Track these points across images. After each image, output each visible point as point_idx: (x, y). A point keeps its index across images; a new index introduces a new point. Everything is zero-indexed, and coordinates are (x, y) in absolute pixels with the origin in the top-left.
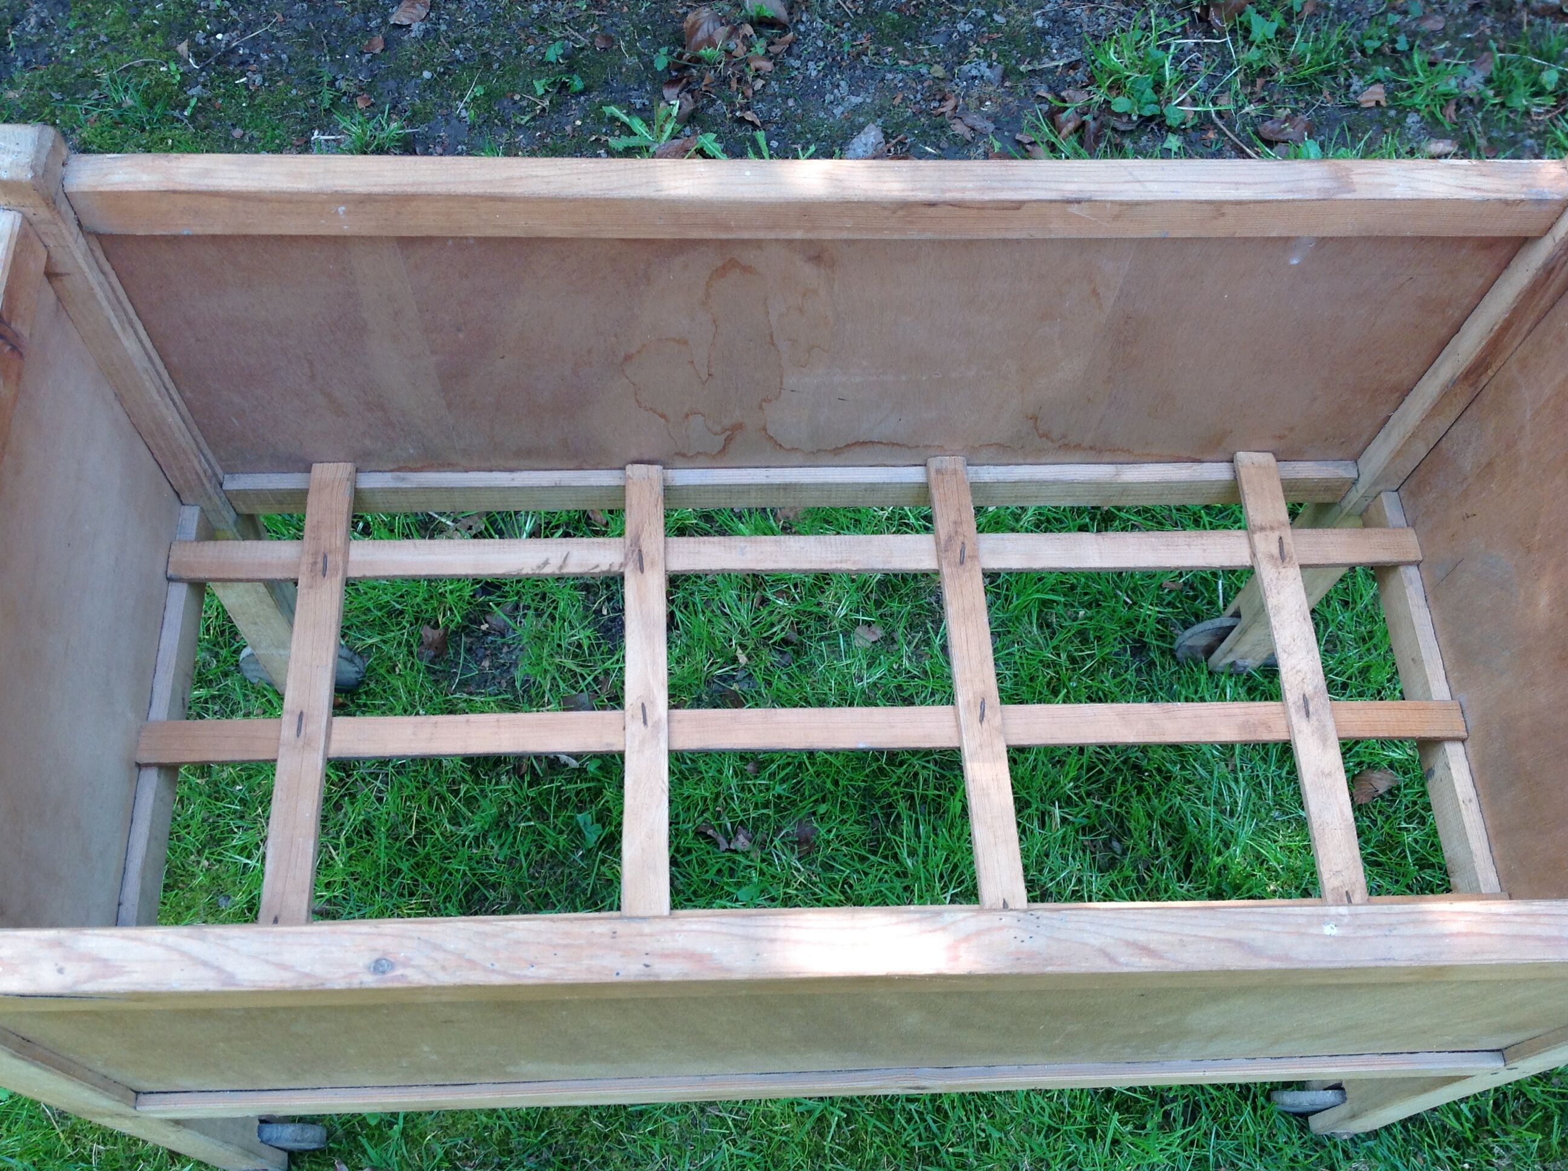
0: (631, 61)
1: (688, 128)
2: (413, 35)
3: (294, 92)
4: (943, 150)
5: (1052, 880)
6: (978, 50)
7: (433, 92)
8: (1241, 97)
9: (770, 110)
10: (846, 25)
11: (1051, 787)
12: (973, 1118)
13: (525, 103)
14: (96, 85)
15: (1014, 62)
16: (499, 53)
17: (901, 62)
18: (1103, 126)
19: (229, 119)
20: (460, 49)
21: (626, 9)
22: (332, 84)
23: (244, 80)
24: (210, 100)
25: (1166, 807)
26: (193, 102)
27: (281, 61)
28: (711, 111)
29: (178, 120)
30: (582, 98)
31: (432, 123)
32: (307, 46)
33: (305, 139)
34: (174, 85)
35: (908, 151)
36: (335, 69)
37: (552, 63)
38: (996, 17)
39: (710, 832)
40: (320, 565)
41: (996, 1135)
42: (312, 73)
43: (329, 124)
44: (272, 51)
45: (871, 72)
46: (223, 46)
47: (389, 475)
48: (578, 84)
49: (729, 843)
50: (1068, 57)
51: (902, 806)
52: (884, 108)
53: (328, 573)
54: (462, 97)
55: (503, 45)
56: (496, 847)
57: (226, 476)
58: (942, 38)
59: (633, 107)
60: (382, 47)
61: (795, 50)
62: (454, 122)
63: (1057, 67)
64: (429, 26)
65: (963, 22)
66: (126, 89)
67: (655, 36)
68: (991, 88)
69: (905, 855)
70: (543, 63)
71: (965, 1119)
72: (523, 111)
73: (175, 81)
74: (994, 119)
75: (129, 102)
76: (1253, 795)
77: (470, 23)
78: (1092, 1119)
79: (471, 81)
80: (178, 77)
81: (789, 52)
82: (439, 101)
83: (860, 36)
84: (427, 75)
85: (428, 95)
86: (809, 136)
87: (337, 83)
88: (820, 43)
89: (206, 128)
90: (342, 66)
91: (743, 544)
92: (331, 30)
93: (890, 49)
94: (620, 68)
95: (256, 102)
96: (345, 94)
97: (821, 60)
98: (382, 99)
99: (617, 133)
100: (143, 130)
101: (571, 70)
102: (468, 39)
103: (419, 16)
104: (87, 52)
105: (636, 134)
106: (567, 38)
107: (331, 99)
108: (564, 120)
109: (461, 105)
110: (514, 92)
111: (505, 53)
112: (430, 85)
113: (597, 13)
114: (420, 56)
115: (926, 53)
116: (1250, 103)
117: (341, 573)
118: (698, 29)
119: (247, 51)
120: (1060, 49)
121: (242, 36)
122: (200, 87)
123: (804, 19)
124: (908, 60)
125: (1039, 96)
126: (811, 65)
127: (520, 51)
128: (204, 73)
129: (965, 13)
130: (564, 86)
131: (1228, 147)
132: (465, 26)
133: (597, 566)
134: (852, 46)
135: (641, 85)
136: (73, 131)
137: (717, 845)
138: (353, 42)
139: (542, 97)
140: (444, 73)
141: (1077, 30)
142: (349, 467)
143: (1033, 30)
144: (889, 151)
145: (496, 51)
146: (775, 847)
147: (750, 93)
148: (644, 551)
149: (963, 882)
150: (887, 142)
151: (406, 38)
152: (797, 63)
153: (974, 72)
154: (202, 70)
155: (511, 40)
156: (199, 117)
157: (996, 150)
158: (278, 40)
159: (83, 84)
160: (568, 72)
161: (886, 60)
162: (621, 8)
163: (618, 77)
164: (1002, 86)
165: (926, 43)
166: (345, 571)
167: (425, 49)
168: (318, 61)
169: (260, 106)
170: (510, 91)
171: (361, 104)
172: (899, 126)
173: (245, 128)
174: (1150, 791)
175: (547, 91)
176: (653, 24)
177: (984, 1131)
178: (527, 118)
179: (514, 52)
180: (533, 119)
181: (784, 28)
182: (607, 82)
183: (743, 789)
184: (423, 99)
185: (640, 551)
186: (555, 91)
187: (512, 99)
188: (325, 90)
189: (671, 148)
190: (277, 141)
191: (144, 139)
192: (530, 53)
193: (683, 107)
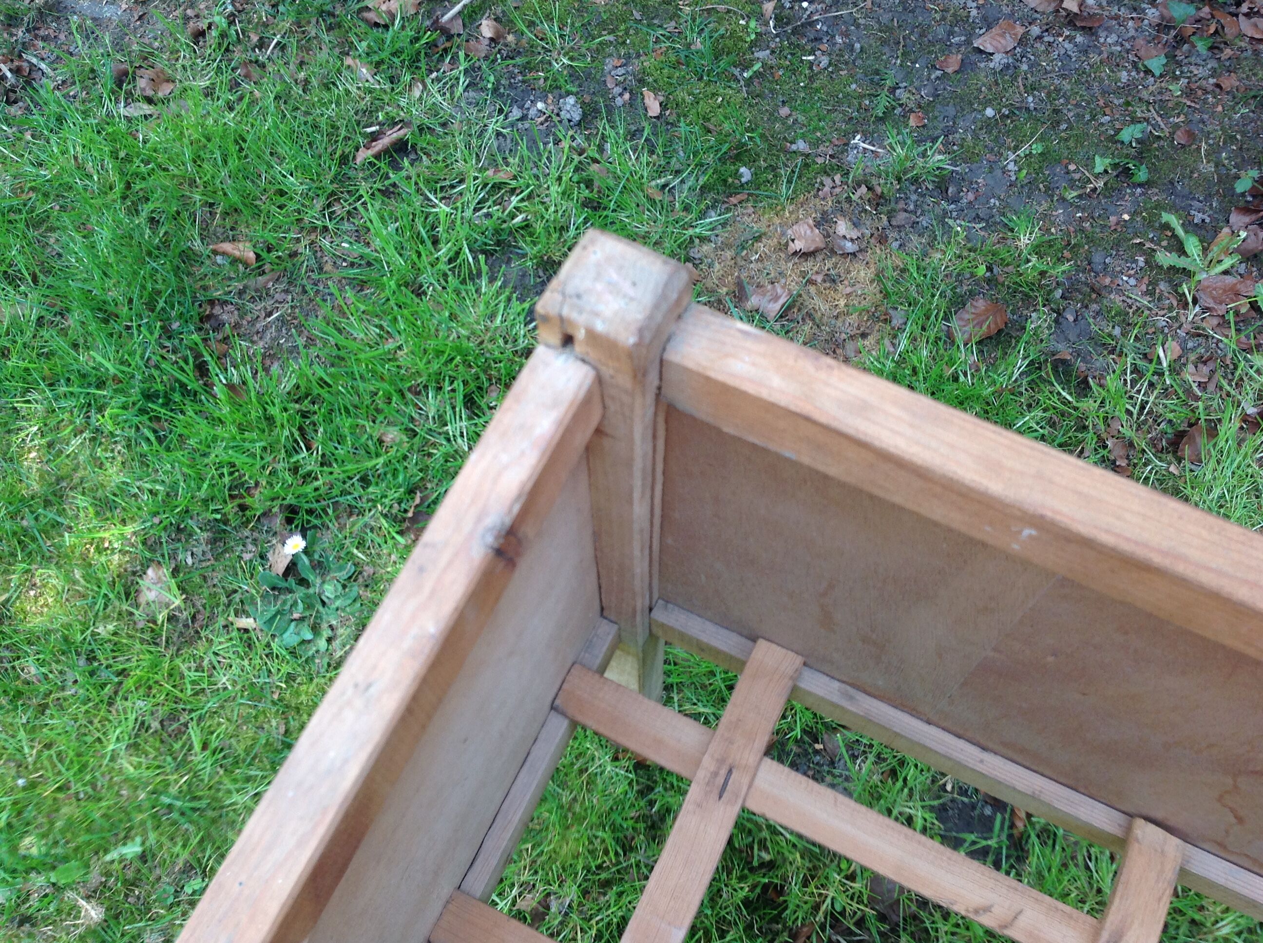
0: (1207, 167)
1: (1243, 265)
2: (992, 65)
3: (854, 86)
7: (989, 132)
13: (1077, 176)
14: (675, 16)
16: (1072, 114)
19: (783, 94)
20: (1034, 96)
21: (1220, 108)
22: (893, 90)
23: (811, 58)
24: (772, 68)
26: (757, 67)
27: (852, 50)
29: (736, 79)
30: (1139, 190)
31: (974, 166)
32: (884, 42)
33: (845, 141)
34: (746, 42)
36: (900, 76)
37: (1122, 143)
40: (720, 780)
42: (877, 72)
43: (874, 132)
44: (848, 36)
46: (805, 16)
47: (836, 685)
48: (1142, 175)
53: (725, 795)
54: (1016, 148)
55: (1078, 105)
57: (661, 602)
59: (1189, 218)
60: (956, 68)
62: (999, 173)
64: (1011, 60)
66: (701, 31)
67: (1241, 149)
70: (1113, 139)
72: (1072, 184)
73: (748, 39)
75: (698, 45)
77: (1053, 71)
79: (1032, 135)
80: (753, 36)
82: (992, 144)
84: (990, 112)
85: (983, 134)
87: (898, 91)
89: (757, 96)
90: (909, 74)
92: (912, 33)
94: (1192, 172)
95: (814, 85)
96: (901, 105)
98: (936, 123)
99: (1164, 243)
100: (701, 78)
101: (1140, 157)
102: (1045, 87)
103: (1005, 48)
105: (1187, 256)
106: (1147, 120)
107: (886, 107)
108: (1112, 209)
109: (1012, 157)
110: (1071, 161)
111: (1077, 115)
112: (989, 125)
113: (1189, 103)
114: (990, 89)
119: (825, 29)
121: (826, 11)
122: (768, 52)
127: (1093, 118)
128: (778, 40)
130: (1126, 172)
132: (1046, 73)
135: (1209, 197)
136: (638, 56)
138: (929, 52)
139: (1097, 176)
140: (1008, 117)
142: (799, 660)
145: (1069, 110)
151: (982, 65)
154: (777, 35)
155: (1088, 103)
156: (756, 82)
158: (858, 26)
160: (1136, 158)
162: (1214, 106)
163: (1186, 181)
166: (744, 800)
167: (997, 84)
168: (888, 61)
169: (817, 90)
170: (1067, 158)
171: (912, 122)
173: (793, 109)
175: (1106, 171)
176: (1243, 134)
178: (1075, 194)
179: (1087, 117)
180: (1080, 197)
182: (1171, 183)
184: (976, 137)
186: (1115, 173)
187: (1066, 167)
188: (883, 95)
189: (1219, 284)
190: (819, 134)
191: (698, 88)
192: (1102, 124)
193: (1249, 241)
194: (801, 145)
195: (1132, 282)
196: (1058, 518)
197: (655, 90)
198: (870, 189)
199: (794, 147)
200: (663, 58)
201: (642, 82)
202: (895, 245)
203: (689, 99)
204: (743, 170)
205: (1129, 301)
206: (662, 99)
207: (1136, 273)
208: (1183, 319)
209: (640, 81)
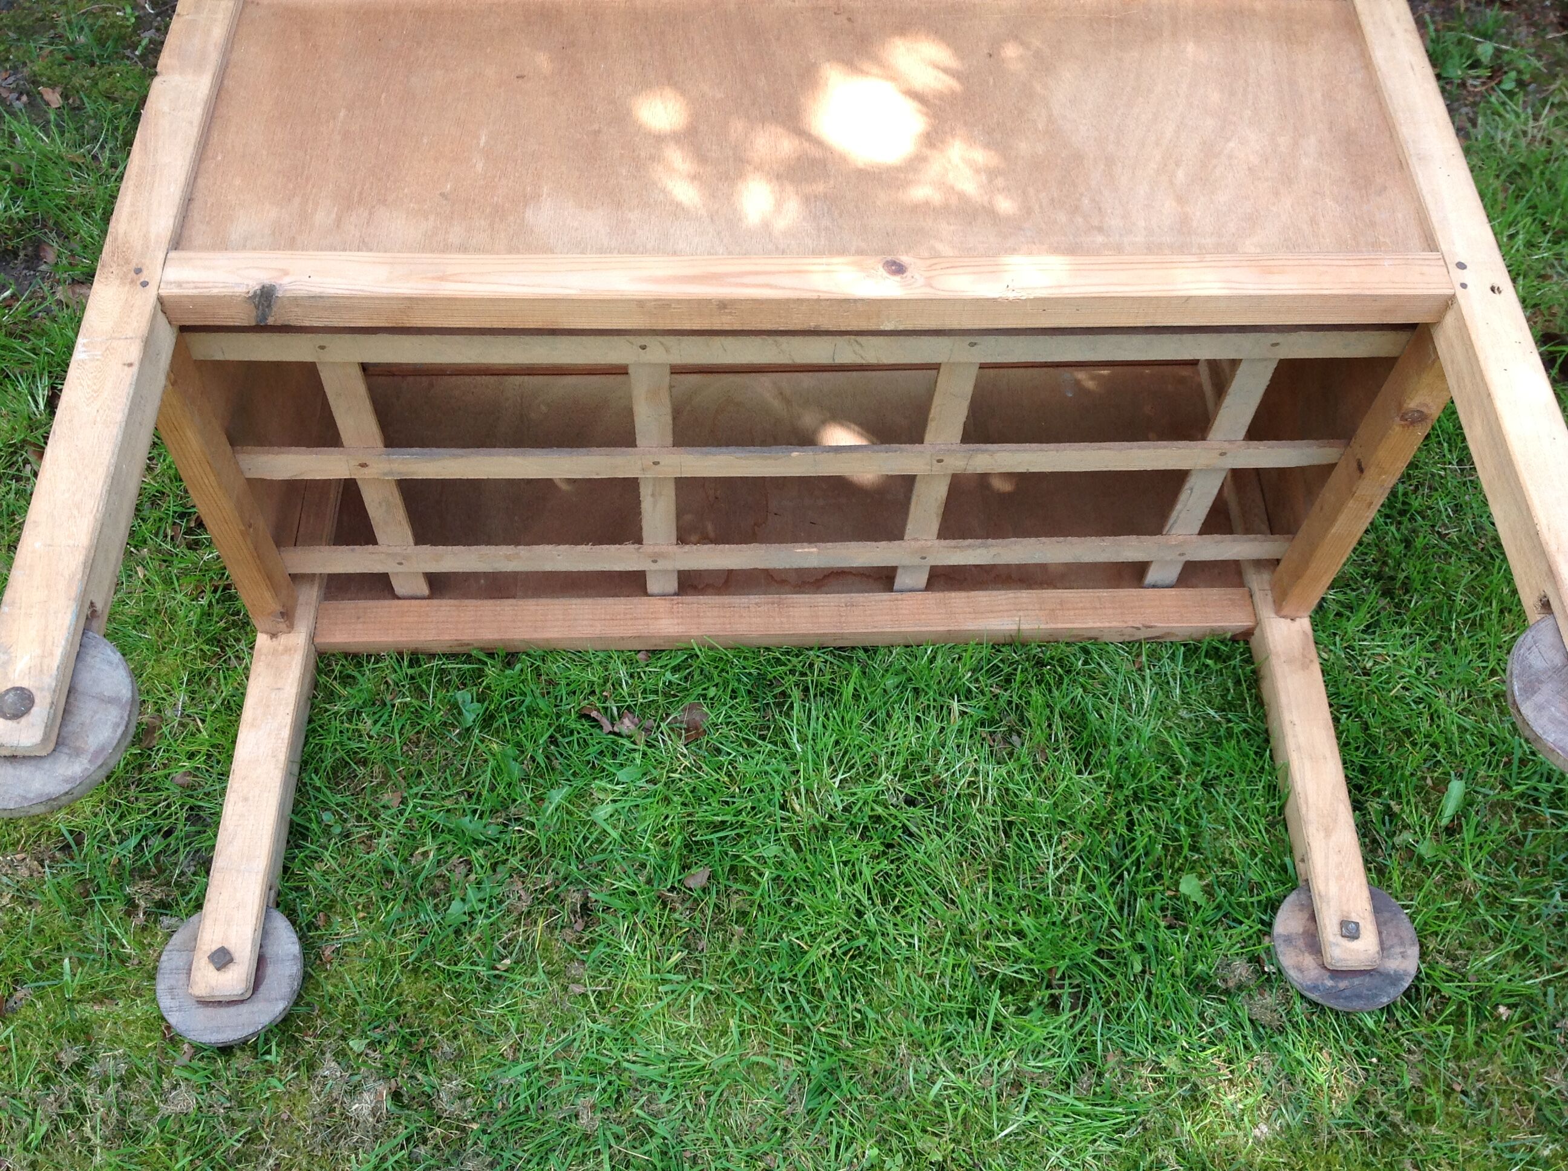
5: (947, 770)
11: (950, 680)
12: (848, 999)
14: (54, 27)
25: (1069, 699)
26: (145, 43)
29: (128, 58)
34: (128, 27)
39: (594, 714)
41: (871, 1015)
49: (613, 725)
51: (796, 694)
56: (369, 722)
66: (81, 30)
69: (795, 740)
71: (839, 997)
73: (129, 24)
75: (82, 39)
76: (1160, 693)
78: (975, 1000)
80: (133, 20)
100: (93, 64)
122: (153, 31)
128: (158, 18)
136: (25, 64)
137: (601, 728)
146: (662, 733)
149: (852, 767)
154: (157, 15)
156: (149, 55)
159: (41, 25)
174: (1052, 682)
177: (859, 1011)
183: (632, 676)
191: (93, 72)
197: (53, 86)
200: (49, 60)
201: (36, 83)
203: (87, 83)
206: (60, 90)
209: (33, 82)
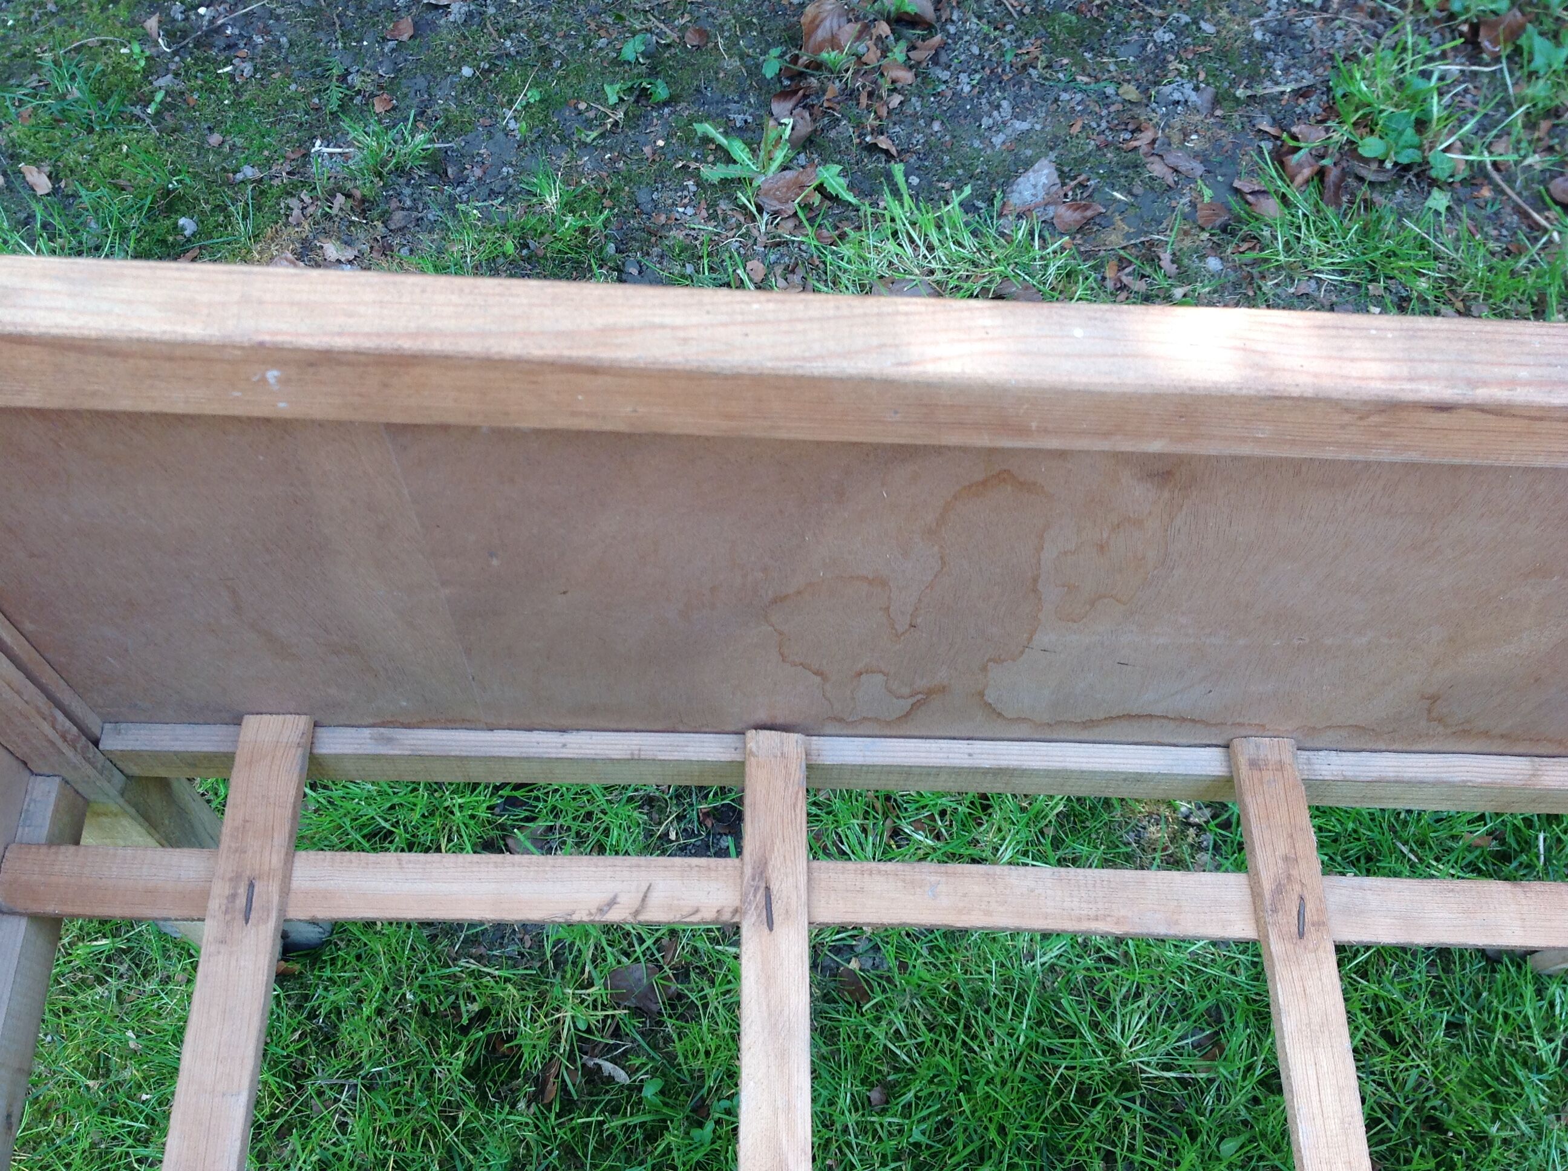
0: (732, 63)
1: (802, 155)
2: (451, 18)
3: (293, 87)
4: (1136, 196)
6: (1180, 66)
7: (474, 94)
8: (1524, 145)
9: (910, 136)
10: (1009, 28)
13: (592, 114)
14: (36, 69)
15: (1226, 84)
16: (562, 47)
17: (1079, 78)
18: (1344, 173)
19: (206, 120)
20: (512, 39)
22: (343, 78)
23: (229, 69)
24: (182, 93)
26: (159, 96)
27: (280, 47)
28: (832, 134)
29: (138, 119)
30: (666, 110)
31: (469, 137)
32: (315, 28)
33: (303, 151)
34: (137, 72)
35: (1090, 196)
36: (348, 61)
37: (629, 63)
38: (1203, 24)
40: (242, 901)
42: (318, 64)
43: (335, 132)
44: (268, 33)
45: (1044, 90)
46: (205, 23)
47: (367, 732)
48: (662, 92)
50: (1296, 80)
52: (1057, 137)
53: (253, 915)
54: (511, 102)
55: (566, 36)
57: (107, 726)
58: (1135, 49)
59: (731, 124)
60: (411, 32)
61: (943, 58)
62: (499, 136)
63: (1283, 93)
64: (472, 7)
65: (1161, 31)
66: (73, 78)
67: (762, 33)
68: (1198, 118)
70: (617, 62)
72: (589, 125)
73: (137, 68)
74: (1202, 157)
75: (75, 92)
77: (527, 6)
79: (524, 82)
80: (143, 63)
81: (935, 60)
82: (481, 107)
83: (1026, 42)
84: (467, 71)
85: (467, 98)
86: (960, 172)
87: (349, 78)
88: (975, 50)
89: (174, 131)
90: (358, 55)
91: (933, 878)
92: (346, 8)
93: (1065, 61)
94: (716, 73)
95: (243, 99)
96: (359, 92)
97: (976, 71)
98: (408, 101)
99: (711, 158)
100: (91, 131)
101: (653, 72)
102: (522, 27)
104: (31, 26)
105: (735, 162)
106: (649, 31)
107: (340, 100)
108: (642, 139)
109: (510, 114)
110: (579, 99)
111: (569, 47)
112: (470, 86)
114: (459, 46)
115: (1112, 68)
116: (1535, 152)
117: (274, 915)
118: (818, 26)
119: (237, 31)
120: (1286, 70)
121: (232, 11)
122: (170, 76)
123: (955, 17)
124: (1089, 76)
125: (1260, 130)
126: (963, 77)
127: (589, 46)
128: (177, 59)
129: (1163, 19)
130: (644, 94)
131: (1509, 210)
132: (519, 10)
133: (697, 911)
134: (1016, 55)
135: (743, 95)
138: (374, 25)
139: (614, 108)
140: (489, 71)
141: (1308, 46)
142: (302, 722)
143: (1250, 43)
144: (1066, 196)
145: (558, 44)
147: (884, 112)
148: (775, 888)
150: (1063, 184)
151: (442, 22)
152: (945, 75)
153: (1177, 96)
154: (175, 53)
155: (578, 30)
156: (167, 115)
157: (1207, 199)
158: (277, 18)
159: (23, 66)
160: (649, 75)
161: (1061, 75)
163: (714, 83)
164: (1212, 115)
165: (1112, 55)
166: (282, 910)
167: (466, 38)
168: (327, 48)
169: (248, 104)
170: (573, 97)
171: (379, 108)
172: (1081, 161)
173: (225, 133)
175: (621, 100)
176: (760, 16)
178: (594, 134)
179: (581, 46)
180: (602, 136)
181: (929, 27)
182: (698, 90)
184: (460, 104)
185: (767, 888)
186: (632, 99)
187: (576, 108)
188: (333, 87)
189: (780, 183)
190: (266, 153)
191: (91, 143)
192: (601, 49)
193: (798, 127)
194: (249, 172)
195: (690, 211)
196: (279, 338)
197: (36, 162)
198: (348, 196)
199: (239, 176)
200: (33, 121)
201: (14, 157)
202: (405, 251)
203: (84, 160)
204: (182, 221)
205: (692, 233)
206: (48, 169)
207: (691, 200)
208: (755, 233)
209: (12, 157)
